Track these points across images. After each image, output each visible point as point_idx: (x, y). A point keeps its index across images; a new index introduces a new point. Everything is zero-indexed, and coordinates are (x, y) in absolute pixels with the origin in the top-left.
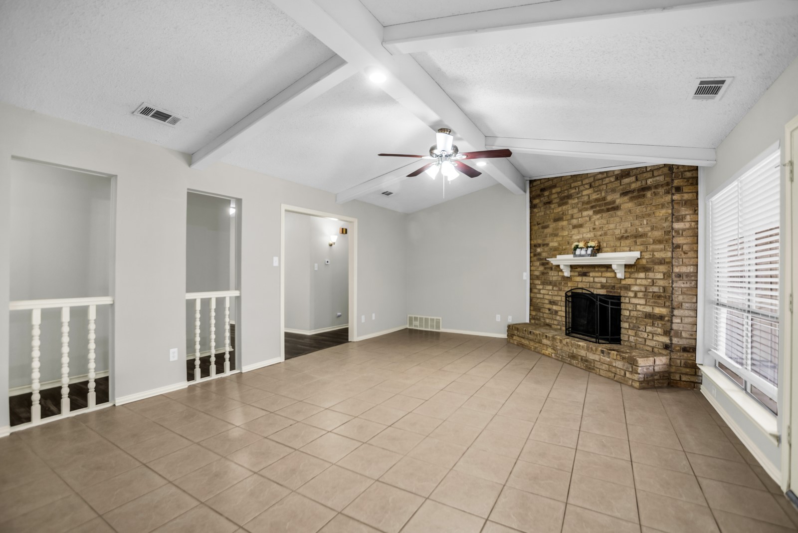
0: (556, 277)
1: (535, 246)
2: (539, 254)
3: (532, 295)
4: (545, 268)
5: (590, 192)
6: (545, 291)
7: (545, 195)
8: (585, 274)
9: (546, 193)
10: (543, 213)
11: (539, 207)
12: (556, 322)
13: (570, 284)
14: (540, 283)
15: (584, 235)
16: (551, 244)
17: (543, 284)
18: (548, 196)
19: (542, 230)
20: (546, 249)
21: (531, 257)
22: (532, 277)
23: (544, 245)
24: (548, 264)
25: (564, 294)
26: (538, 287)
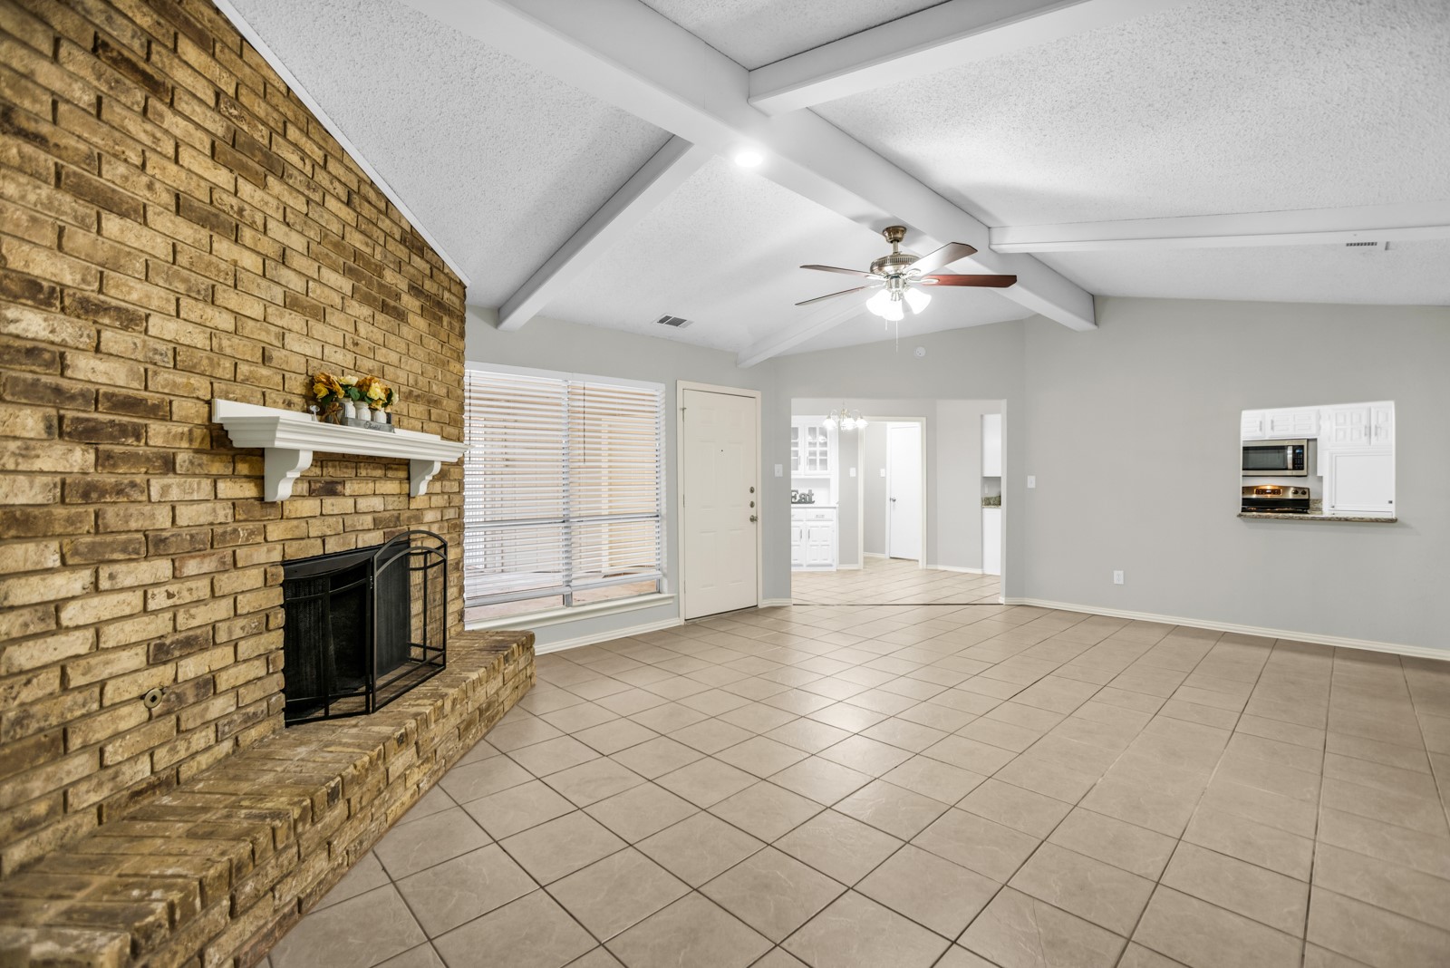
0: (203, 507)
4: (103, 460)
8: (330, 489)
12: (199, 739)
14: (53, 560)
23: (88, 309)
24: (138, 433)
25: (253, 578)
26: (26, 592)
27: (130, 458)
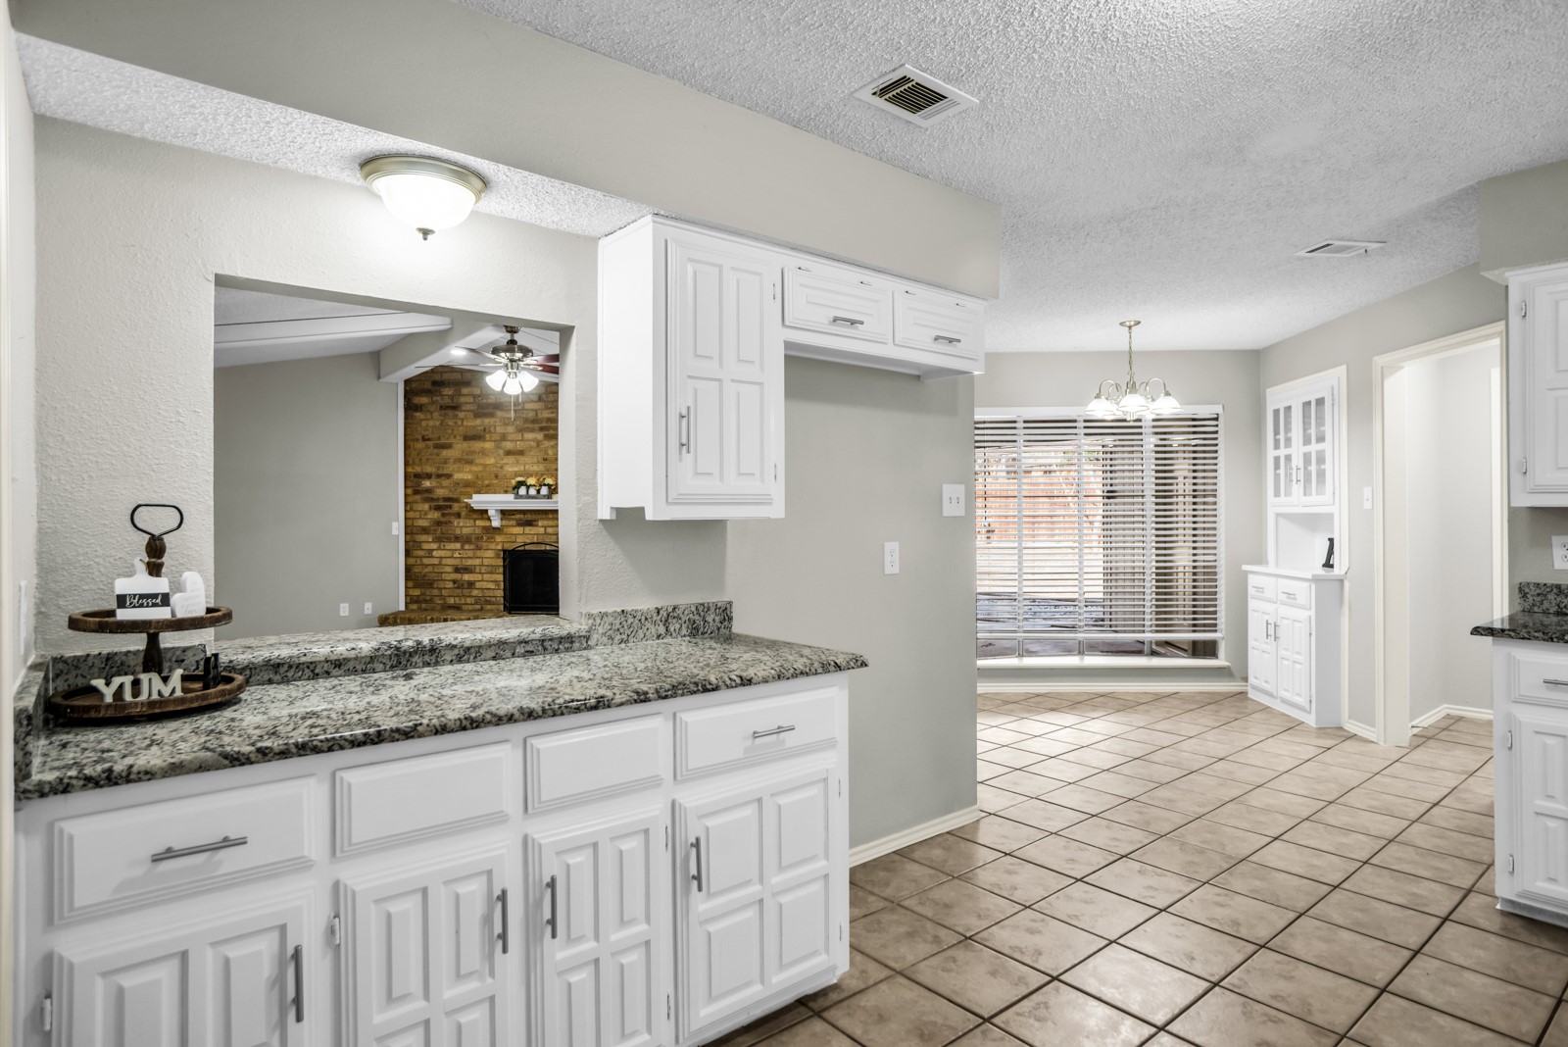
1: (417, 476)
2: (429, 491)
3: (411, 561)
4: (443, 515)
5: (539, 407)
6: (444, 552)
7: (445, 393)
8: (529, 523)
9: (448, 391)
10: (438, 423)
11: (429, 411)
12: (469, 600)
13: (499, 538)
14: (430, 540)
15: (527, 467)
16: (457, 476)
17: (439, 540)
18: (452, 397)
19: (435, 451)
20: (446, 483)
21: (406, 496)
22: (410, 530)
23: (439, 476)
24: (450, 507)
25: (490, 554)
26: (426, 546)
27: (449, 514)
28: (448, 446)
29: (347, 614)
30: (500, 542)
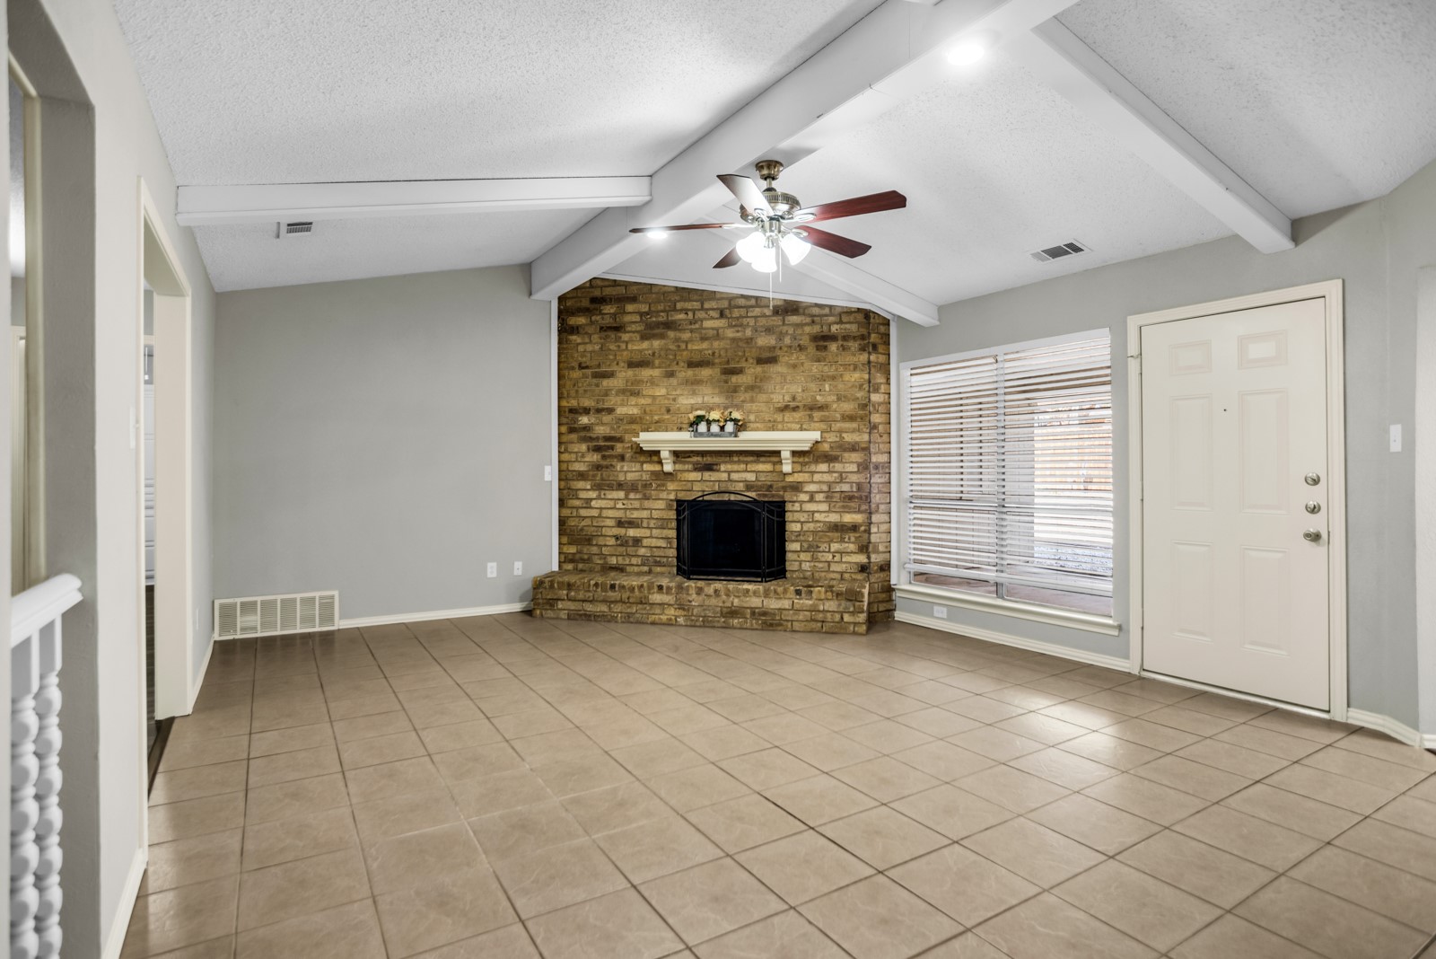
0: (637, 474)
1: (572, 411)
2: (586, 428)
3: (566, 512)
4: (604, 457)
5: (721, 325)
6: (605, 502)
7: (606, 312)
8: (709, 468)
9: (609, 309)
10: (597, 347)
11: (586, 333)
12: (634, 561)
13: (671, 486)
14: (589, 487)
15: (706, 399)
16: (621, 411)
17: (598, 487)
18: (614, 316)
19: (595, 381)
20: (607, 418)
21: (560, 434)
22: (564, 476)
23: (599, 411)
24: (612, 448)
25: (661, 505)
26: (583, 495)
27: (610, 456)
28: (610, 375)
29: (494, 575)
30: (672, 491)
